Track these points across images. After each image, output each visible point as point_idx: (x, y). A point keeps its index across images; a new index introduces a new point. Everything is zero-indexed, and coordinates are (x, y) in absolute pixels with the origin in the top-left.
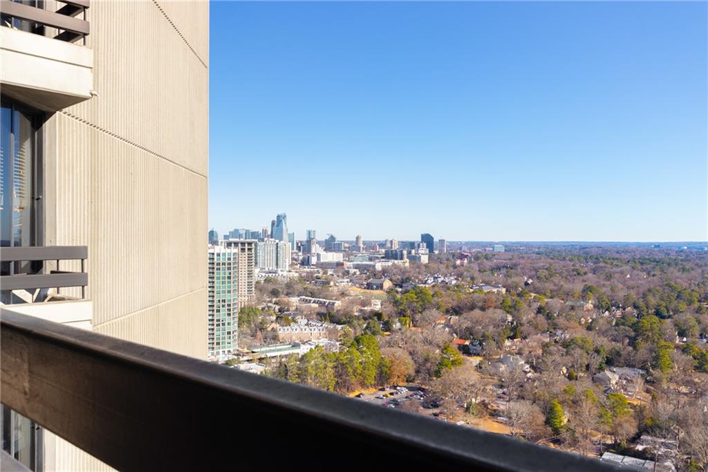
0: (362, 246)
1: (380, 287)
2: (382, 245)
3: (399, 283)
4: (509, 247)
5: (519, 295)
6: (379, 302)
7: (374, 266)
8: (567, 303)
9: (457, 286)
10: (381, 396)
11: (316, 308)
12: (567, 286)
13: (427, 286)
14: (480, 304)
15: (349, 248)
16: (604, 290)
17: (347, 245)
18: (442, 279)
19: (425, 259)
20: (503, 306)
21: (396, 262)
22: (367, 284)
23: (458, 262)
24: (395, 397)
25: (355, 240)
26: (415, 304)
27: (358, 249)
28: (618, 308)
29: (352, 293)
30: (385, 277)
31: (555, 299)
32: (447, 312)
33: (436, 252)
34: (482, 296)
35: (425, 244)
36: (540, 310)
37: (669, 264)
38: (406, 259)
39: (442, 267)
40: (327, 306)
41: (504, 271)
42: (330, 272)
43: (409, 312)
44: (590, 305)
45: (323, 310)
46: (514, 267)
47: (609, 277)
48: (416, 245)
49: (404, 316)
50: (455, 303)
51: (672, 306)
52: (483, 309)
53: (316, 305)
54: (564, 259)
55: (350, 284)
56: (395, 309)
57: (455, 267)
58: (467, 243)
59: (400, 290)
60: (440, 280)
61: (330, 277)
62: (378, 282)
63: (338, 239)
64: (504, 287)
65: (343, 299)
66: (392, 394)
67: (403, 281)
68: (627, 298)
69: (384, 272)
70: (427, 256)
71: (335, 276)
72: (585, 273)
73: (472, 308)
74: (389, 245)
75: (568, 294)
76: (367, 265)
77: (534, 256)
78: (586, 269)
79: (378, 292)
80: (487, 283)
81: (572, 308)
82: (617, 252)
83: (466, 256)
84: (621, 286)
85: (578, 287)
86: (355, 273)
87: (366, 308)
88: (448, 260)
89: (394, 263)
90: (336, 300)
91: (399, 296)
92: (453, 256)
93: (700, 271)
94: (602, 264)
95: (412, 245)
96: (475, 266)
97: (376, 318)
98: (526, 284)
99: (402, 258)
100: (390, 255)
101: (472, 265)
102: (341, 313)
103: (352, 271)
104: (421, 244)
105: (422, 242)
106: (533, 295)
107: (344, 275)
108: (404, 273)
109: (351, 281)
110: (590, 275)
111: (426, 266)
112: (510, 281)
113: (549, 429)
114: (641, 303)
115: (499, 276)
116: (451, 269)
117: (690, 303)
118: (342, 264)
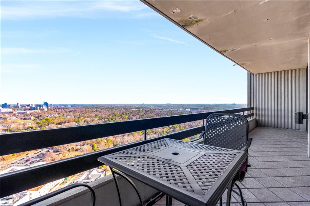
0: (19, 106)
1: (30, 119)
2: (28, 106)
3: (37, 117)
4: (73, 106)
5: (78, 118)
6: (30, 124)
7: (26, 112)
8: (91, 119)
9: (59, 117)
10: (36, 153)
11: (2, 128)
12: (91, 115)
13: (48, 117)
14: (67, 121)
15: (14, 107)
16: (99, 115)
17: (13, 106)
18: (53, 115)
19: (46, 110)
20: (74, 121)
21: (35, 111)
22: (24, 118)
23: (58, 110)
24: (42, 152)
25: (16, 104)
26: (45, 123)
27: (18, 107)
28: (103, 119)
29: (18, 121)
30: (31, 116)
31: (88, 118)
32: (57, 124)
33: (49, 107)
34: (68, 119)
35: (45, 105)
36: (85, 121)
37: (112, 109)
38: (38, 110)
39: (53, 112)
40: (7, 127)
41: (73, 112)
42: (6, 115)
43: (43, 126)
44: (96, 119)
45: (6, 128)
46: (75, 111)
47: (100, 112)
48: (42, 105)
49: (41, 127)
50: (59, 122)
51: (115, 118)
52: (68, 122)
53: (2, 127)
54: (89, 108)
55: (16, 119)
56: (38, 125)
57: (57, 111)
58: (59, 105)
59: (38, 119)
60: (52, 115)
61: (7, 117)
62: (29, 117)
63: (8, 104)
64: (73, 116)
65: (14, 124)
66: (40, 151)
67: (39, 117)
68: (105, 117)
69: (31, 114)
70: (47, 109)
71: (9, 116)
72: (95, 112)
73: (65, 123)
74: (30, 106)
75: (91, 117)
76: (23, 112)
77: (80, 108)
78: (95, 111)
79: (30, 120)
80: (68, 116)
81: (93, 120)
82: (101, 106)
83: (60, 108)
84: (103, 114)
85: (94, 115)
86: (18, 115)
87: (25, 126)
88: (54, 110)
89: (34, 111)
90: (11, 124)
91: (38, 121)
92: (56, 109)
93: (119, 110)
94: (98, 109)
95: (40, 106)
96: (63, 111)
97: (30, 129)
98: (80, 115)
99: (37, 109)
100: (32, 109)
101: (62, 111)
102: (15, 128)
103: (17, 114)
104: (44, 105)
105: (44, 104)
106: (82, 118)
107: (13, 116)
108: (39, 114)
109: (17, 118)
110: (96, 112)
111: (47, 112)
112: (75, 115)
113: (93, 151)
114: (108, 117)
115: (72, 113)
116: (56, 112)
117: (118, 117)
118: (12, 112)
